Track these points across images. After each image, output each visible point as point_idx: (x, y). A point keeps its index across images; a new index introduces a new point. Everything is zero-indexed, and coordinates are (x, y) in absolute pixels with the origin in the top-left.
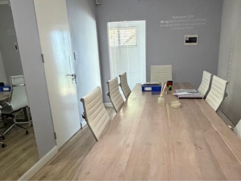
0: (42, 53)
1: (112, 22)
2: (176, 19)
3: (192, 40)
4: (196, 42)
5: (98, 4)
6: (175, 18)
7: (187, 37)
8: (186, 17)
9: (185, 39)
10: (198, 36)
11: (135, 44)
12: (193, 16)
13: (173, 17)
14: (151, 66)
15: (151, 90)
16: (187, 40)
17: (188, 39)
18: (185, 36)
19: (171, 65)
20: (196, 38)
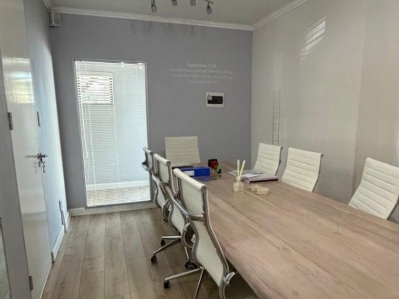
0: (9, 111)
1: (83, 62)
2: (193, 68)
3: (216, 100)
4: (221, 103)
5: (55, 25)
6: (191, 66)
7: (209, 96)
8: (206, 66)
9: (207, 98)
10: (224, 95)
11: (109, 102)
12: (215, 66)
13: (188, 64)
14: (166, 138)
15: (193, 175)
16: (209, 99)
17: (211, 99)
18: (207, 94)
19: (196, 137)
20: (221, 98)
